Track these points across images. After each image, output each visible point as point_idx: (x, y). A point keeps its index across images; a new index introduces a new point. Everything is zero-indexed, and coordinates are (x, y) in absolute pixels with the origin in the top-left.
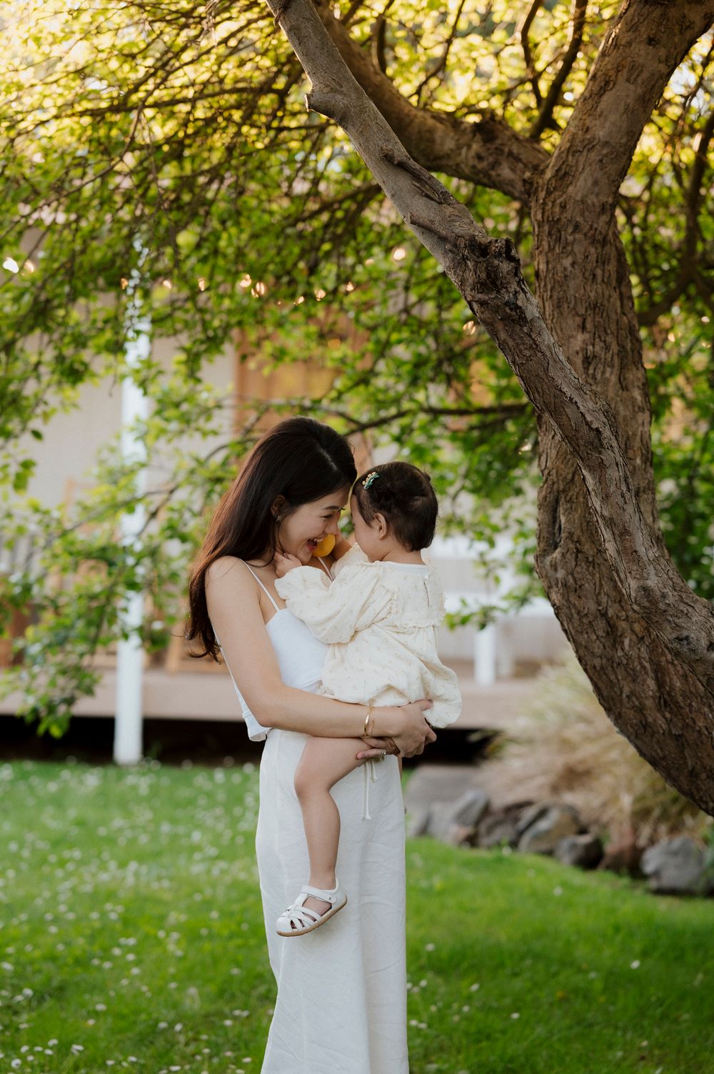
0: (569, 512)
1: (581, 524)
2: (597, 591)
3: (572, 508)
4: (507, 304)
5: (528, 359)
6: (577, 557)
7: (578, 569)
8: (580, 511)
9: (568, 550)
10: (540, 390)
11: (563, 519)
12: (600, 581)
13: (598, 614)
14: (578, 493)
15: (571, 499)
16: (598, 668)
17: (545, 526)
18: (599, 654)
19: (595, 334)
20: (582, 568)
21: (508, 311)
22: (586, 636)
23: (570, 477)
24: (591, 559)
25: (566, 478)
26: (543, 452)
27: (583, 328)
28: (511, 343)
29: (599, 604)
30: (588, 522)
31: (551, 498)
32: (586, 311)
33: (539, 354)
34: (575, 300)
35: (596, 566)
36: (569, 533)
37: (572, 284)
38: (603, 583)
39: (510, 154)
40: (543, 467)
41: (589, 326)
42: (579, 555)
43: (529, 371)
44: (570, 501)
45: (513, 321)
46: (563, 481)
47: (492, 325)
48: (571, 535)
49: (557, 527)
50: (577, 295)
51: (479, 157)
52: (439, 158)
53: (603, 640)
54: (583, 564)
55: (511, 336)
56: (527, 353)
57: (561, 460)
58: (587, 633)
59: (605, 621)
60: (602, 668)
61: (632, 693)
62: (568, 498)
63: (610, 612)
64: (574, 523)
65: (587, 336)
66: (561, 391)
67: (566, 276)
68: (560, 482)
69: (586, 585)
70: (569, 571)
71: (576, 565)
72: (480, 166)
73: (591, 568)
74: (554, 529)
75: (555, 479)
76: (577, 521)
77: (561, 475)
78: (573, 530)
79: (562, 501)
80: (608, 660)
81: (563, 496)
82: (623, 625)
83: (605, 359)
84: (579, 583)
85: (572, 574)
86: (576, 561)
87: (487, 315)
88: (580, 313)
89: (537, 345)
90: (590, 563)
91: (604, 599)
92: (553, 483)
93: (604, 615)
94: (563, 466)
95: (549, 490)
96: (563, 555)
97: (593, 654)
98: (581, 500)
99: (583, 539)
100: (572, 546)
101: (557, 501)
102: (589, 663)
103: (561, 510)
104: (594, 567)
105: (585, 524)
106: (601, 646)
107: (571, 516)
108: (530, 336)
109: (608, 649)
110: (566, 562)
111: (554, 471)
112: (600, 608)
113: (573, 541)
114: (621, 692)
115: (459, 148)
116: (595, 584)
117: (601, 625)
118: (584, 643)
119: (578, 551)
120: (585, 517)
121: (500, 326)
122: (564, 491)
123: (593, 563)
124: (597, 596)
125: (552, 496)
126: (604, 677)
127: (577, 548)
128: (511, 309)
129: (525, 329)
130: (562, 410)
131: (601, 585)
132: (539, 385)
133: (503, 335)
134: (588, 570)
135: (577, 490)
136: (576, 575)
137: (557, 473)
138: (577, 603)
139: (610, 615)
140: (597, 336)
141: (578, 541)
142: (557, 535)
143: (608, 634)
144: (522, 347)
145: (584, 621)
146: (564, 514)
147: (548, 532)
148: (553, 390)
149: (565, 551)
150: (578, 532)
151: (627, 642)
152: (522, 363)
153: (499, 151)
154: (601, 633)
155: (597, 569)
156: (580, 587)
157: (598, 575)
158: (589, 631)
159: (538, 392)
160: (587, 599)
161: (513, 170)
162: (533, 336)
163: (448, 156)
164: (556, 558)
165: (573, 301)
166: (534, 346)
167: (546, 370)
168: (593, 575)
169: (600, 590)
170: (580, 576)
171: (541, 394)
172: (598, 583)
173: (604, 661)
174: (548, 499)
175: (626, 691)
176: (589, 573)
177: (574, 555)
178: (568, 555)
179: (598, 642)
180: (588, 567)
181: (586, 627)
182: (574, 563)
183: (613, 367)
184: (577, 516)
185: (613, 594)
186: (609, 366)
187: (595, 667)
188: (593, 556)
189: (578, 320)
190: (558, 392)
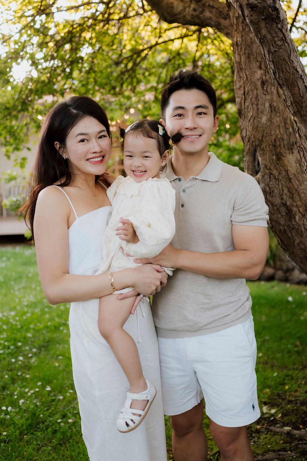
0: (263, 155)
1: (270, 160)
2: (281, 193)
3: (264, 153)
4: (269, 6)
5: (280, 47)
6: (270, 177)
7: (271, 183)
8: (268, 154)
9: (265, 174)
10: (284, 70)
11: (260, 159)
12: (282, 188)
13: (282, 204)
14: (266, 146)
15: (263, 149)
16: (283, 231)
17: (250, 163)
18: (283, 224)
19: (265, 71)
20: (273, 182)
21: (271, 11)
22: (276, 216)
23: (261, 138)
24: (277, 177)
25: (259, 139)
26: (244, 128)
27: (260, 68)
28: (269, 37)
29: (282, 199)
30: (273, 160)
31: (252, 149)
32: (261, 60)
33: (286, 44)
34: (256, 54)
35: (280, 181)
36: (265, 165)
37: (255, 46)
38: (284, 189)
39: (209, 6)
40: (244, 135)
41: (263, 66)
42: (271, 176)
43: (279, 56)
44: (263, 150)
45: (273, 19)
46: (257, 140)
47: (258, 24)
48: (266, 166)
49: (256, 163)
50: (257, 52)
51: (195, 10)
52: (175, 15)
53: (284, 217)
54: (273, 180)
55: (269, 32)
56: (279, 43)
57: (255, 131)
58: (276, 214)
59: (285, 208)
60: (285, 230)
61: (301, 242)
62: (262, 148)
63: (288, 203)
64: (266, 160)
65: (262, 71)
66: (296, 70)
67: (252, 42)
68: (256, 141)
69: (276, 190)
70: (266, 184)
71: (270, 181)
72: (195, 14)
73: (277, 182)
74: (255, 164)
75: (254, 140)
76: (268, 159)
77: (256, 138)
78: (266, 164)
79: (258, 150)
80: (287, 226)
81: (259, 148)
82: (295, 209)
83: (271, 82)
84: (272, 190)
85: (268, 185)
86: (270, 179)
87: (255, 17)
88: (259, 60)
89: (285, 38)
90: (277, 179)
91: (285, 197)
92: (253, 142)
93: (285, 205)
94: (257, 134)
95: (251, 145)
96: (263, 176)
97: (280, 224)
98: (268, 149)
99: (272, 168)
100: (267, 171)
101: (255, 151)
102: (277, 228)
103: (258, 154)
104: (279, 182)
105: (271, 161)
106: (284, 220)
107: (264, 157)
108: (282, 31)
109: (287, 222)
110: (265, 180)
111: (252, 136)
112: (283, 201)
113: (267, 169)
114: (294, 242)
115: (185, 8)
116: (280, 190)
117: (283, 210)
118: (275, 219)
119: (271, 174)
120: (270, 157)
121: (263, 24)
122: (259, 145)
123: (278, 179)
124: (281, 195)
125: (253, 148)
126: (285, 235)
127: (270, 173)
128: (272, 10)
129: (279, 26)
130: (296, 83)
131: (283, 190)
132: (284, 67)
133: (264, 32)
134: (276, 183)
135: (265, 144)
136: (270, 186)
137: (254, 137)
138: (271, 199)
139: (288, 205)
140: (266, 71)
141: (270, 169)
142: (257, 167)
143: (287, 214)
144: (276, 39)
145: (275, 208)
146: (260, 156)
147: (252, 166)
148: (292, 69)
149: (263, 174)
150: (269, 165)
151: (297, 218)
152: (275, 51)
153: (204, 5)
154: (284, 214)
155: (280, 182)
156: (273, 191)
157: (281, 185)
158: (277, 213)
159: (283, 72)
160: (276, 197)
161: (211, 12)
162: (284, 31)
163: (180, 13)
164: (259, 178)
165: (255, 54)
166: (284, 38)
167: (289, 56)
168: (279, 185)
169: (282, 192)
170: (272, 186)
171: (284, 73)
172: (281, 189)
173: (286, 227)
174: (251, 150)
175: (297, 241)
176: (277, 184)
177: (269, 176)
178: (266, 176)
179: (282, 218)
180: (276, 181)
181: (276, 211)
182: (269, 180)
183: (274, 86)
184: (267, 157)
185: (288, 194)
186: (273, 86)
187: (280, 230)
188: (278, 176)
189: (258, 64)
190: (295, 71)
